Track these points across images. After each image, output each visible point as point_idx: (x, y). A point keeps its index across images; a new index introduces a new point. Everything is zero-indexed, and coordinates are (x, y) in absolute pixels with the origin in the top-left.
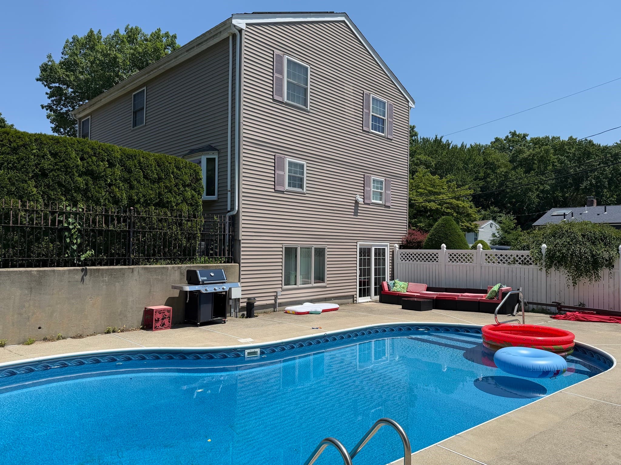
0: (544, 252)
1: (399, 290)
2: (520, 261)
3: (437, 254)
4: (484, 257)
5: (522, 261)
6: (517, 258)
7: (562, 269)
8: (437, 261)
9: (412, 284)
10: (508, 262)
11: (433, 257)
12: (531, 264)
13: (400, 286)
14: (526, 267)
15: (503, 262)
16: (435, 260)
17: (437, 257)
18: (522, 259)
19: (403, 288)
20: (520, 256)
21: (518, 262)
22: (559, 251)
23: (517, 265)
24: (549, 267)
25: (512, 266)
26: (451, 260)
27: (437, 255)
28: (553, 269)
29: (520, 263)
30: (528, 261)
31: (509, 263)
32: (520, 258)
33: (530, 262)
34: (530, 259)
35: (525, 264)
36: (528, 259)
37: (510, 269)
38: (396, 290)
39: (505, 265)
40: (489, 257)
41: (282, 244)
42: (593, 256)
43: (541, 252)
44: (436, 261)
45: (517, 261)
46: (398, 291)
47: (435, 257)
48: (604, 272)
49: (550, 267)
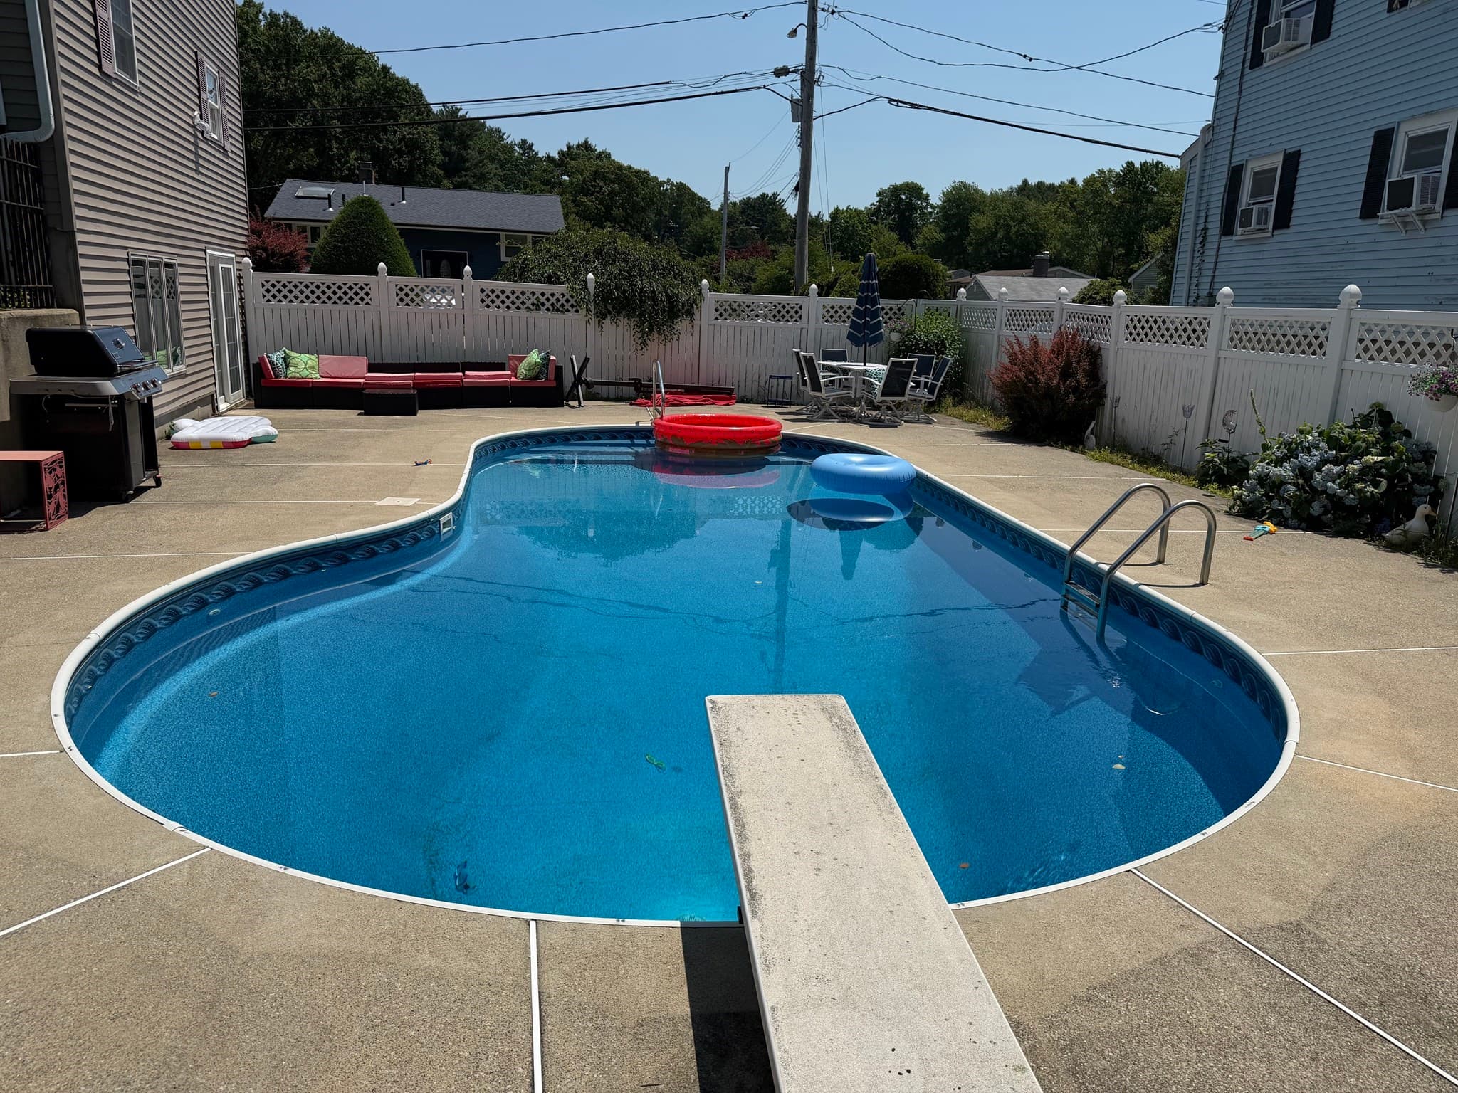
0: (591, 287)
1: (305, 373)
2: (548, 305)
3: (367, 285)
4: (479, 296)
5: (552, 305)
6: (543, 299)
7: (624, 322)
8: (367, 303)
9: (326, 359)
10: (525, 306)
11: (356, 294)
12: (568, 311)
13: (306, 364)
14: (559, 315)
15: (506, 305)
16: (362, 299)
17: (367, 294)
18: (553, 300)
19: (312, 368)
20: (548, 295)
21: (545, 307)
22: (617, 288)
23: (543, 313)
24: (601, 316)
25: (535, 314)
26: (402, 300)
27: (366, 289)
28: (607, 321)
29: (548, 309)
30: (562, 305)
31: (528, 307)
32: (548, 300)
33: (567, 306)
34: (567, 301)
35: (558, 310)
36: (562, 301)
37: (531, 321)
38: (297, 375)
39: (521, 311)
40: (488, 296)
41: (126, 248)
42: (669, 297)
43: (586, 288)
44: (365, 302)
45: (543, 304)
46: (304, 376)
47: (362, 294)
48: (682, 325)
49: (604, 317)
